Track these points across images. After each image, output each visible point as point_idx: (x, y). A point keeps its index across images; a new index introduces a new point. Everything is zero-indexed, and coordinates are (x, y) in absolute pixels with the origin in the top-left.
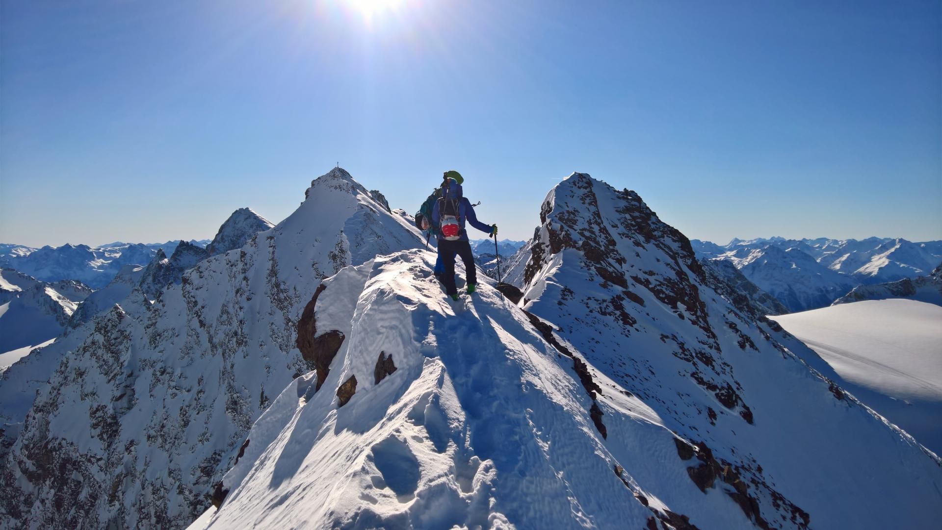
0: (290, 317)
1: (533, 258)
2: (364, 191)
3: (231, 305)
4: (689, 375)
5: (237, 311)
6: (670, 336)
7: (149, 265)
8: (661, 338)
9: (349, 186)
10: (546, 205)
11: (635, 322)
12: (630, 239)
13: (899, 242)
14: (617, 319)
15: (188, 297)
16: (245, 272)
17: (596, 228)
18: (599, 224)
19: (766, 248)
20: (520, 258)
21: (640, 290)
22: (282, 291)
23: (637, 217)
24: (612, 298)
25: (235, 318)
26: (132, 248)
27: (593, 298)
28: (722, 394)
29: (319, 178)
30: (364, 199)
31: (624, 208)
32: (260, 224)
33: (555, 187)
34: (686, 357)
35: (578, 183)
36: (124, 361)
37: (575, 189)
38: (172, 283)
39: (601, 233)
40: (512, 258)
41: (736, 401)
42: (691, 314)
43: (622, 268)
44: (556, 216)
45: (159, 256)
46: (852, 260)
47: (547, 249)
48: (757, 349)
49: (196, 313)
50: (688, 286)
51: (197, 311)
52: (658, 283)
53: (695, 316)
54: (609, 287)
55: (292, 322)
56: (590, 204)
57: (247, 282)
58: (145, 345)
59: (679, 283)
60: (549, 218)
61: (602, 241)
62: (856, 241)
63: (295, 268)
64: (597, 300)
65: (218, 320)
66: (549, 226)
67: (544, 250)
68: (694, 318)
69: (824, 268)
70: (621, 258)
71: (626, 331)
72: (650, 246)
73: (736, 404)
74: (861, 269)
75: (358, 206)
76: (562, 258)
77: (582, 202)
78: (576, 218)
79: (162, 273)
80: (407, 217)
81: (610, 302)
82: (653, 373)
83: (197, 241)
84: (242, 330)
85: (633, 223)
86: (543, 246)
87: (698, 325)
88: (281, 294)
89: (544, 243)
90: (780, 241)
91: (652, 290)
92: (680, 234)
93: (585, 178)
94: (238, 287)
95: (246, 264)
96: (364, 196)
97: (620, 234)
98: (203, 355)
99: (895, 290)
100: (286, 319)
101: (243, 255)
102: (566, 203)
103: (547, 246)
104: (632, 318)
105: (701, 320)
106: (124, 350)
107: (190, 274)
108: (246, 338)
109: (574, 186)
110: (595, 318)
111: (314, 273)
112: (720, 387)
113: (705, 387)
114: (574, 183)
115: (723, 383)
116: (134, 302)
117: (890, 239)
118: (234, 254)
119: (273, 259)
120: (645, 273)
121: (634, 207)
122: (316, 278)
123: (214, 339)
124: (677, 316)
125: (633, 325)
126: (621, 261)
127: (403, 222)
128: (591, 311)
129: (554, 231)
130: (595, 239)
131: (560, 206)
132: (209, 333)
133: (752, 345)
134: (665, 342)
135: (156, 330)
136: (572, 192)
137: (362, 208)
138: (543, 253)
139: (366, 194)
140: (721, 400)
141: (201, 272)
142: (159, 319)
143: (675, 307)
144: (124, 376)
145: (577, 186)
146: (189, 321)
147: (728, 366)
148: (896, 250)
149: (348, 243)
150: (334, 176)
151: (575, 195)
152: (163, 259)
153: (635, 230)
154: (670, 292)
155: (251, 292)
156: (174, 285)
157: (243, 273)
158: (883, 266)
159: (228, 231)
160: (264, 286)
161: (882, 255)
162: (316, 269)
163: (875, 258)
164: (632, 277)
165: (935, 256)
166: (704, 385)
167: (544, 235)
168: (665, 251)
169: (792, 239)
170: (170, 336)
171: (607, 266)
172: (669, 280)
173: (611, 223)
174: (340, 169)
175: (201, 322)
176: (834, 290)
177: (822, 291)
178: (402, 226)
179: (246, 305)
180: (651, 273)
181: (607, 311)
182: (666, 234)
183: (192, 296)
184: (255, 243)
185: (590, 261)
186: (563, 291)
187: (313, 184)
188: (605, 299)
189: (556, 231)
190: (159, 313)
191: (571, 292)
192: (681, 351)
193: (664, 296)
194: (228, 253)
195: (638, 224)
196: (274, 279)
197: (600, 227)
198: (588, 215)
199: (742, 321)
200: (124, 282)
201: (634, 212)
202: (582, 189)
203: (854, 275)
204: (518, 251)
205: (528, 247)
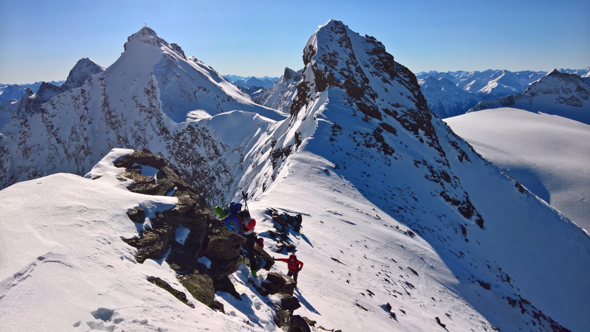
0: (120, 134)
1: (298, 95)
2: (166, 44)
3: (77, 128)
4: (439, 194)
5: (82, 131)
6: (422, 161)
7: (22, 100)
8: (414, 164)
9: (155, 40)
10: (308, 49)
11: (393, 151)
12: (379, 77)
13: (504, 72)
14: (379, 150)
15: (47, 122)
16: (85, 104)
17: (353, 68)
18: (355, 65)
19: (426, 78)
20: (276, 89)
21: (390, 121)
22: (113, 117)
23: (383, 58)
24: (374, 131)
25: (81, 137)
26: (10, 88)
27: (359, 132)
28: (464, 208)
29: (133, 35)
30: (166, 50)
31: (373, 50)
32: (97, 69)
33: (316, 32)
34: (435, 179)
35: (335, 29)
36: (6, 168)
37: (333, 34)
38: (34, 113)
39: (358, 73)
40: (271, 89)
41: (472, 212)
42: (428, 138)
43: (375, 102)
44: (320, 58)
45: (28, 93)
46: (476, 84)
47: (312, 88)
48: (469, 161)
49: (54, 133)
50: (425, 114)
51: (54, 132)
52: (403, 114)
53: (431, 140)
54: (370, 121)
55: (122, 138)
56: (346, 47)
57: (87, 111)
58: (19, 157)
59: (419, 113)
60: (314, 60)
61: (358, 80)
62: (480, 72)
63: (121, 100)
64: (362, 134)
65: (69, 138)
66: (314, 67)
67: (309, 88)
68: (430, 141)
69: (460, 90)
70: (374, 93)
71: (387, 160)
72: (394, 82)
73: (472, 214)
74: (482, 90)
75: (162, 55)
76: (327, 96)
77: (340, 45)
78: (336, 59)
79: (31, 105)
80: (198, 62)
81: (373, 135)
82: (416, 200)
83: (56, 82)
84: (87, 144)
85: (380, 62)
86: (308, 85)
87: (433, 146)
88: (113, 119)
89: (308, 82)
90: (435, 73)
91: (398, 120)
92: (409, 71)
93: (339, 24)
94: (81, 115)
95: (86, 98)
96: (166, 47)
97: (371, 73)
98: (62, 162)
99: (504, 102)
100: (118, 136)
101: (83, 91)
102: (327, 46)
103: (312, 85)
104: (391, 147)
105: (435, 142)
106: (5, 160)
107: (46, 106)
108: (90, 150)
109: (332, 31)
110: (362, 151)
111: (135, 104)
112: (462, 202)
113: (451, 203)
114: (332, 28)
115: (463, 198)
116: (13, 126)
117: (499, 70)
118: (76, 91)
119: (104, 94)
120: (393, 105)
121: (380, 49)
122: (137, 107)
123: (68, 151)
124: (419, 141)
125: (393, 154)
126: (374, 96)
127: (196, 66)
128: (358, 145)
129: (319, 71)
130: (353, 77)
131: (323, 49)
132: (64, 147)
133: (467, 158)
134: (418, 167)
135: (26, 146)
136: (331, 36)
137: (165, 56)
138: (308, 91)
139: (168, 46)
140: (462, 213)
141: (54, 105)
142: (27, 139)
143: (416, 133)
144: (8, 178)
145: (335, 31)
146: (49, 139)
147: (457, 178)
148: (502, 77)
149: (157, 82)
150: (144, 34)
151: (334, 39)
152: (31, 95)
153: (382, 69)
154: (413, 120)
155: (91, 118)
156: (35, 114)
157: (84, 104)
158: (494, 87)
159: (75, 74)
160: (100, 114)
161: (494, 80)
162: (136, 101)
163: (490, 83)
164: (383, 110)
165: (524, 80)
166: (450, 202)
167: (309, 75)
168: (406, 86)
169: (442, 72)
170: (36, 149)
171: (366, 101)
172: (411, 111)
173: (364, 63)
174: (147, 28)
175: (57, 139)
176: (466, 103)
177: (459, 104)
178: (194, 69)
179: (88, 127)
180: (398, 106)
181: (371, 143)
182: (399, 71)
183: (49, 122)
184: (90, 83)
185: (352, 98)
186: (333, 127)
187: (129, 40)
188: (368, 132)
189: (322, 72)
190: (27, 134)
191: (340, 128)
192: (431, 174)
193: (408, 124)
194: (72, 91)
195: (384, 64)
196: (106, 108)
197: (356, 67)
198: (346, 57)
199: (457, 139)
200: (5, 112)
201: (380, 54)
202: (339, 34)
203: (477, 93)
204: (274, 85)
205: (281, 81)
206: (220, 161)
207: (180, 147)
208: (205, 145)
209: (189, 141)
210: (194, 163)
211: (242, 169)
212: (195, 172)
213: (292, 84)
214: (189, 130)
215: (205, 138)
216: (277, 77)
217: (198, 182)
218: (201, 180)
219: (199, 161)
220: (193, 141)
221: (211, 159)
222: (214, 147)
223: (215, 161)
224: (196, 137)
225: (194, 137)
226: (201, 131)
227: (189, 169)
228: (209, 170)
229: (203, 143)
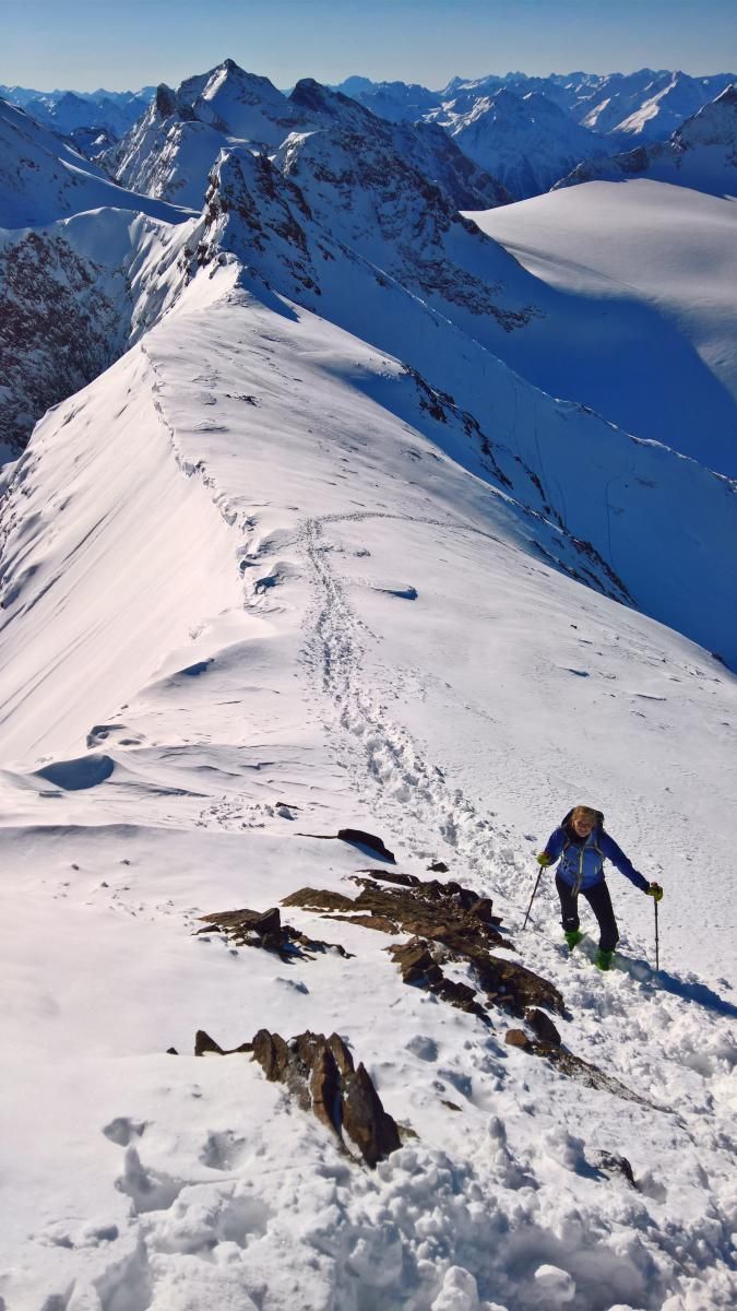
6: (282, 254)
13: (677, 77)
19: (497, 93)
20: (140, 139)
21: (269, 231)
27: (245, 237)
34: (289, 265)
39: (247, 198)
40: (128, 138)
43: (259, 219)
46: (612, 109)
52: (278, 226)
54: (253, 231)
56: (240, 178)
59: (289, 225)
61: (248, 203)
62: (622, 76)
64: (247, 239)
68: (297, 244)
69: (574, 125)
70: (258, 212)
72: (274, 202)
74: (623, 124)
77: (236, 178)
87: (299, 247)
90: (519, 80)
91: (275, 230)
97: (257, 197)
102: (228, 179)
105: (301, 244)
117: (665, 72)
120: (271, 220)
121: (264, 177)
124: (288, 244)
130: (244, 202)
134: (279, 260)
147: (313, 268)
148: (671, 90)
151: (231, 173)
153: (265, 193)
154: (285, 229)
158: (650, 118)
161: (651, 100)
163: (642, 106)
164: (265, 224)
166: (296, 278)
169: (535, 77)
171: (251, 219)
173: (252, 190)
181: (253, 245)
185: (242, 217)
188: (252, 238)
192: (286, 262)
193: (281, 233)
195: (267, 188)
203: (614, 134)
204: (135, 126)
205: (149, 120)
206: (93, 291)
207: (20, 271)
208: (64, 266)
209: (36, 261)
210: (49, 297)
211: (132, 299)
212: (52, 312)
213: (178, 127)
214: (33, 242)
215: (62, 255)
216: (129, 93)
217: (59, 328)
218: (63, 323)
219: (58, 293)
220: (42, 261)
221: (78, 289)
222: (81, 268)
223: (85, 292)
224: (47, 253)
225: (43, 254)
226: (55, 244)
227: (42, 307)
228: (77, 306)
229: (59, 264)
